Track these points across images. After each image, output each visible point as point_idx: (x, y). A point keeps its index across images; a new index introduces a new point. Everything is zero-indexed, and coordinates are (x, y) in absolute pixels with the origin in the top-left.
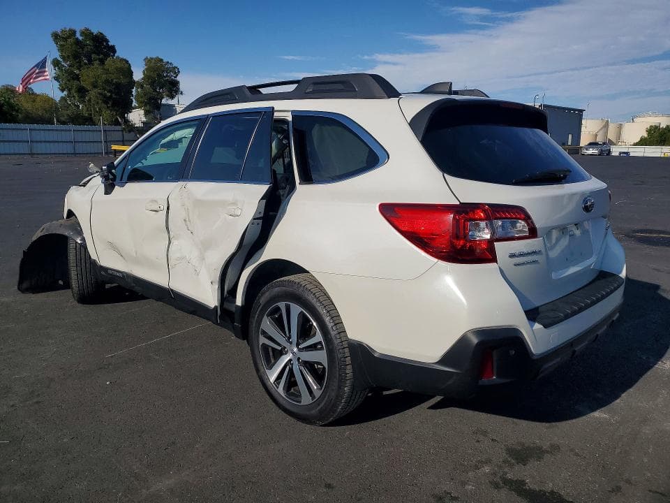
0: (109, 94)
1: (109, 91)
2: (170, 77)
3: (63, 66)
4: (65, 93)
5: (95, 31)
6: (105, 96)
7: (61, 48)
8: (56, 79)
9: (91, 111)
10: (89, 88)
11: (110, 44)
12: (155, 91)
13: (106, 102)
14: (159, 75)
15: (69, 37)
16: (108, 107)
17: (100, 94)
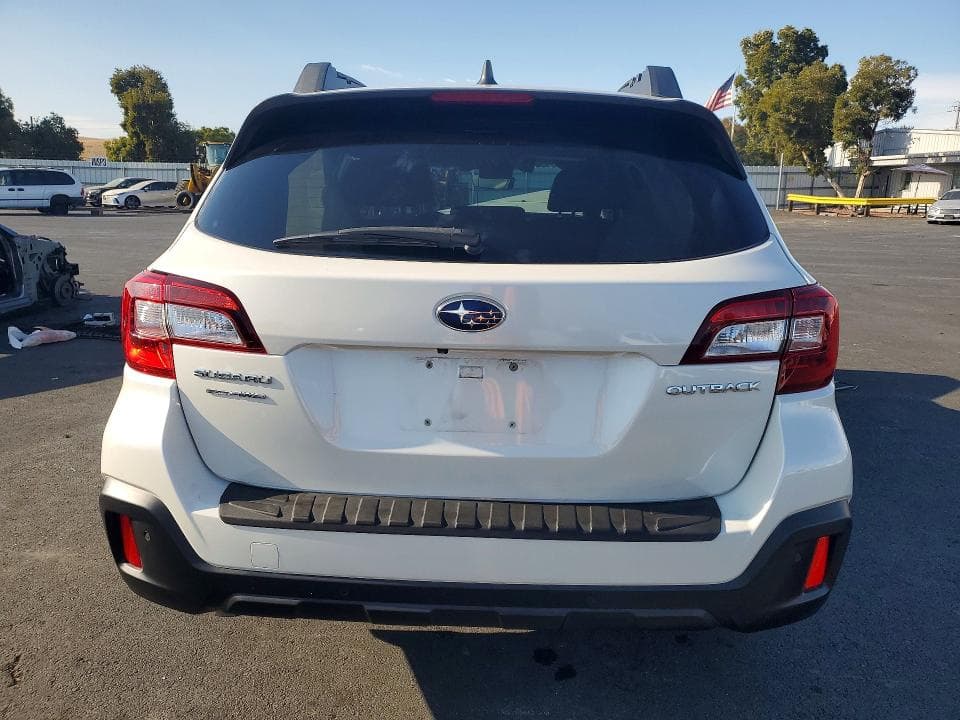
0: (793, 120)
1: (795, 115)
2: (898, 85)
3: (747, 84)
4: (746, 121)
5: (800, 29)
6: (788, 122)
7: (750, 60)
8: (736, 103)
9: (774, 145)
10: (770, 111)
11: (820, 44)
12: (865, 109)
13: (788, 132)
14: (878, 84)
15: (763, 43)
16: (791, 139)
17: (781, 120)
